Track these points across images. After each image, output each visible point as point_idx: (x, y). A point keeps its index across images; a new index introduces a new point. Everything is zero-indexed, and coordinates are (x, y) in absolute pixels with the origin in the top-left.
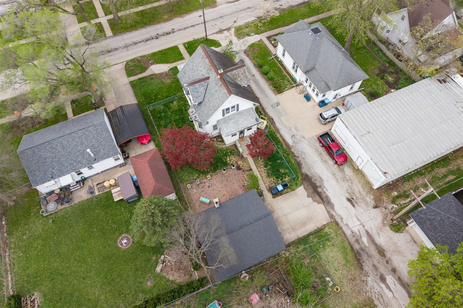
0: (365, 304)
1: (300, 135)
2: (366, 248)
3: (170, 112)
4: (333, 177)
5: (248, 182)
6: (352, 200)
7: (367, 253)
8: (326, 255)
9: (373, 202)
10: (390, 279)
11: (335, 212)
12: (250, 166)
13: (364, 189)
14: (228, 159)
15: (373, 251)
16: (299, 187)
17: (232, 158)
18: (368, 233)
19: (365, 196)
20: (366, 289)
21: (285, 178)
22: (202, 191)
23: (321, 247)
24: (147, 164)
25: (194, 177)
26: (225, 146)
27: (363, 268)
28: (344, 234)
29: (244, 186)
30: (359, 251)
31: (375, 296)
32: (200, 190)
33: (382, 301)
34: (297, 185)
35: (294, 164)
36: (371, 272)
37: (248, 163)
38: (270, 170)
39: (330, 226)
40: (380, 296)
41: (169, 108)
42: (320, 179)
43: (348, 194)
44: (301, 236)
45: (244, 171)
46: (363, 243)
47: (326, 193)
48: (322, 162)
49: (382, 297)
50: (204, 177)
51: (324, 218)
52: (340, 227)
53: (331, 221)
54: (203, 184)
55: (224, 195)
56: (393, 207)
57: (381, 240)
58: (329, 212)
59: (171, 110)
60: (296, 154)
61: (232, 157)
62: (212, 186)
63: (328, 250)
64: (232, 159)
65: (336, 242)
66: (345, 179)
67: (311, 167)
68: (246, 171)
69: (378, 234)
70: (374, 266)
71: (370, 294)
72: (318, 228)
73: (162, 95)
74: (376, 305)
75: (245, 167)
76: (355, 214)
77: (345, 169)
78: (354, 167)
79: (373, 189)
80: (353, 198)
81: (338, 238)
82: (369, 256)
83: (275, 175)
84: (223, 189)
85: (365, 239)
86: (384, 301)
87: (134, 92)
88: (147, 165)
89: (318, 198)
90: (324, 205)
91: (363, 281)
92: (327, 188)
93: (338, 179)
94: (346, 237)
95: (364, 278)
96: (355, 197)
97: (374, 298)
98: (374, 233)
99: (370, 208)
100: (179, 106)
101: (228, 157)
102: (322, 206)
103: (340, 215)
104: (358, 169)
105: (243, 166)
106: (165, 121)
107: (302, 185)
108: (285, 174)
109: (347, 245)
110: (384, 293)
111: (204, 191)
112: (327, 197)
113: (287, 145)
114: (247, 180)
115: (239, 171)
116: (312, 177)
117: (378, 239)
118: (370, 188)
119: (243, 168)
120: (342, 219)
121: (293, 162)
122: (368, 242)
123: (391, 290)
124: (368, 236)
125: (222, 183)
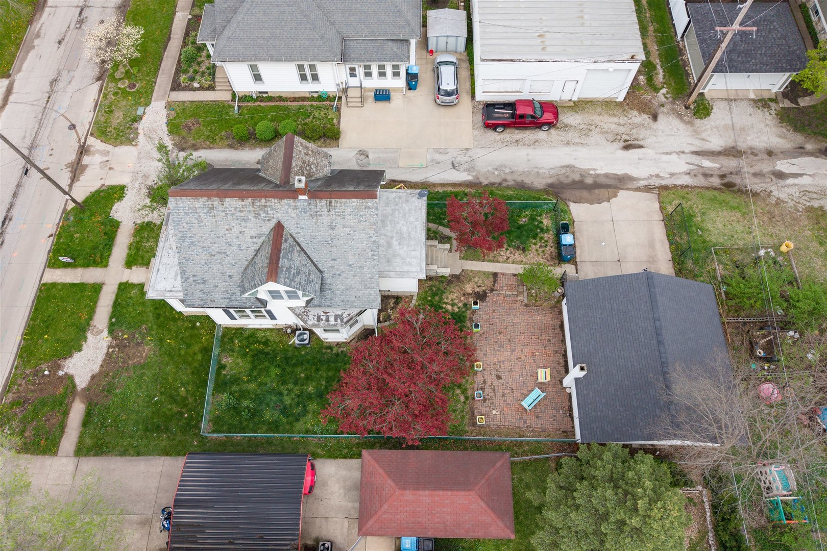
0: (816, 221)
1: (459, 153)
2: (721, 169)
3: (248, 382)
4: (573, 148)
5: (521, 293)
6: (628, 143)
7: (731, 173)
8: (718, 234)
9: (645, 116)
10: (783, 166)
11: (643, 179)
12: (484, 273)
13: (615, 115)
14: (449, 307)
15: (731, 164)
16: (570, 210)
17: (450, 298)
18: (697, 153)
19: (629, 121)
20: (791, 207)
21: (541, 222)
22: (503, 396)
23: (701, 233)
24: (407, 492)
25: (459, 401)
26: (415, 298)
27: (756, 193)
28: (687, 186)
29: (526, 305)
30: (723, 182)
31: (806, 201)
32: (498, 400)
33: (815, 196)
34: (566, 212)
35: (517, 194)
36: (765, 186)
37: (476, 273)
38: (512, 241)
39: (666, 200)
40: (807, 194)
41: (236, 380)
42: (568, 169)
43: (614, 143)
44: (669, 256)
45: (492, 290)
46: (712, 169)
47: (600, 174)
48: (535, 149)
49: (809, 192)
50: (470, 379)
51: (648, 202)
52: (674, 187)
53: (656, 194)
54: (487, 387)
55: (533, 355)
56: (664, 94)
57: (716, 143)
58: (638, 189)
59: (245, 379)
60: (498, 180)
61: (447, 298)
62: (500, 370)
63: (709, 226)
64: (452, 300)
65: (700, 206)
66: (586, 131)
67: (536, 170)
68: (494, 285)
69: (703, 139)
70: (755, 175)
71: (800, 205)
72: (663, 221)
73: (182, 383)
74: (819, 207)
75: (483, 283)
76: (656, 153)
77: (566, 121)
78: (568, 106)
79: (621, 103)
80: (626, 141)
81: (693, 201)
82: (738, 173)
83: (528, 237)
84: (518, 349)
85: (707, 163)
86: (815, 193)
87: (124, 453)
88: (409, 495)
89: (603, 192)
90: (622, 189)
91: (777, 204)
92: (589, 167)
93: (581, 142)
94: (695, 187)
95: (773, 200)
96: (624, 136)
97: (808, 204)
98: (700, 145)
99: (655, 126)
100: (245, 355)
101: (444, 306)
102: (622, 193)
103: (651, 175)
104: (574, 102)
105: (480, 286)
106: (268, 405)
107: (568, 202)
108: (532, 219)
109: (709, 194)
110: (804, 186)
111: (506, 392)
112: (607, 176)
113: (469, 184)
114: (516, 293)
115: (487, 299)
116: (558, 179)
117: (712, 144)
118: (617, 105)
119: (484, 288)
120: (657, 176)
121: (511, 192)
122: (712, 161)
123: (801, 175)
124: (703, 156)
125: (501, 346)
